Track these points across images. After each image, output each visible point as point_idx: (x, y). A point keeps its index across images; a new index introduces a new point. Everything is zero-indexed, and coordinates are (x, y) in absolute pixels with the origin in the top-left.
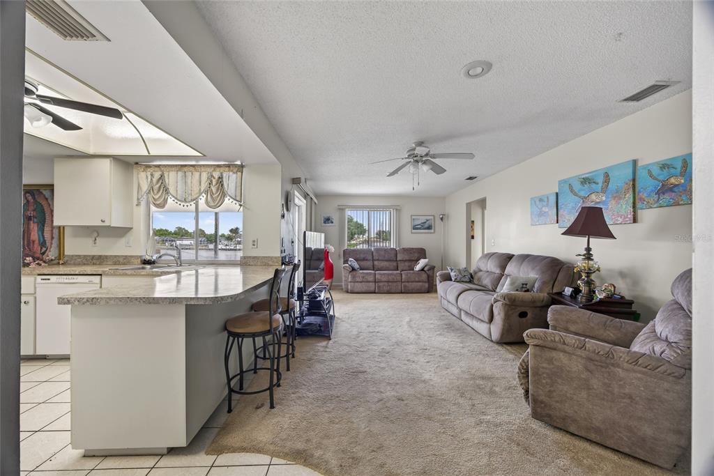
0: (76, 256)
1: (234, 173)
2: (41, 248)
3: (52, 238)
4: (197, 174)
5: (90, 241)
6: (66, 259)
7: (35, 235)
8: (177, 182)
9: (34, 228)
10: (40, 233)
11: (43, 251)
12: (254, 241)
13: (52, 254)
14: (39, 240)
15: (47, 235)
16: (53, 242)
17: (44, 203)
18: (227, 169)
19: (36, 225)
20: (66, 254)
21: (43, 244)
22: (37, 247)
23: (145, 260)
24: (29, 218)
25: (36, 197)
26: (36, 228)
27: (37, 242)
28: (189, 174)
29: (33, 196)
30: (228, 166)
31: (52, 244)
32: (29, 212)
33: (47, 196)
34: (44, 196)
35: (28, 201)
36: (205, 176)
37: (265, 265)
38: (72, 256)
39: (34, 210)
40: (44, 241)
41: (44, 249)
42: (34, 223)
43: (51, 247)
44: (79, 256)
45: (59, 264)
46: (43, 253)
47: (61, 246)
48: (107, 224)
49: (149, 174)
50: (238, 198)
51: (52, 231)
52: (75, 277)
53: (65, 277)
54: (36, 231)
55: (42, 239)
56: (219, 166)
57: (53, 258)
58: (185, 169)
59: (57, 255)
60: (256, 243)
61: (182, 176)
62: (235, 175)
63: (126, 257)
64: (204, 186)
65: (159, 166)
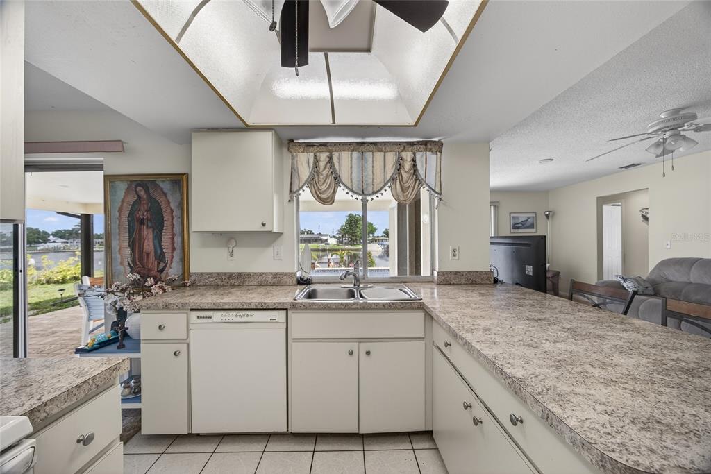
0: (207, 274)
1: (433, 153)
2: (159, 263)
3: (173, 249)
4: (379, 155)
5: (224, 252)
6: (193, 278)
7: (149, 246)
8: (351, 167)
9: (148, 234)
10: (156, 241)
11: (161, 267)
12: (454, 250)
13: (173, 271)
14: (156, 252)
15: (166, 245)
16: (174, 255)
17: (161, 199)
18: (423, 147)
19: (151, 231)
20: (191, 271)
21: (161, 257)
22: (152, 262)
23: (301, 279)
24: (142, 222)
25: (151, 191)
26: (151, 236)
27: (152, 255)
28: (369, 155)
29: (147, 190)
30: (425, 144)
31: (172, 257)
32: (141, 213)
33: (165, 190)
34: (162, 190)
35: (139, 197)
36: (391, 158)
37: (472, 283)
38: (202, 274)
39: (147, 211)
40: (162, 253)
41: (162, 265)
42: (148, 228)
43: (172, 262)
44: (211, 274)
45: (184, 285)
46: (162, 271)
47: (184, 261)
48: (267, 229)
49: (311, 155)
50: (438, 190)
51: (173, 238)
52: (250, 313)
53: (235, 313)
54: (151, 240)
55: (159, 252)
56: (411, 144)
57: (176, 277)
58: (362, 148)
59: (180, 273)
60: (457, 253)
61: (358, 157)
62: (434, 156)
63: (275, 275)
64: (390, 171)
65: (325, 144)
